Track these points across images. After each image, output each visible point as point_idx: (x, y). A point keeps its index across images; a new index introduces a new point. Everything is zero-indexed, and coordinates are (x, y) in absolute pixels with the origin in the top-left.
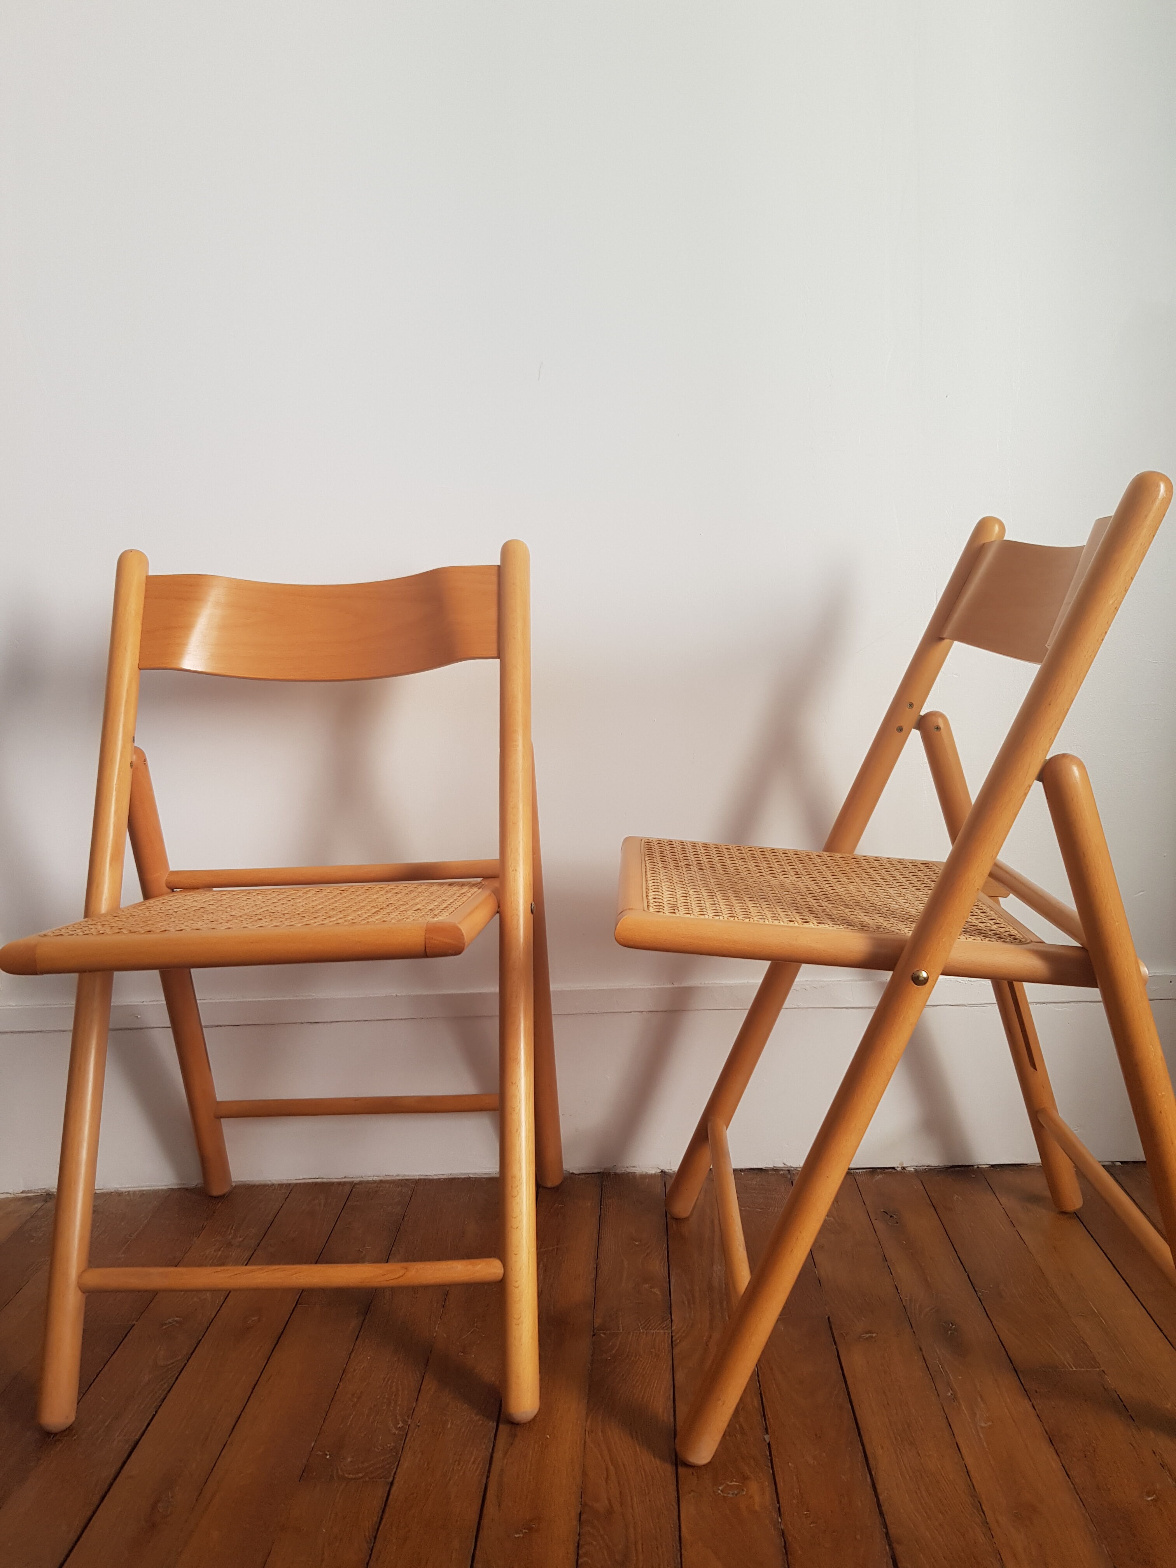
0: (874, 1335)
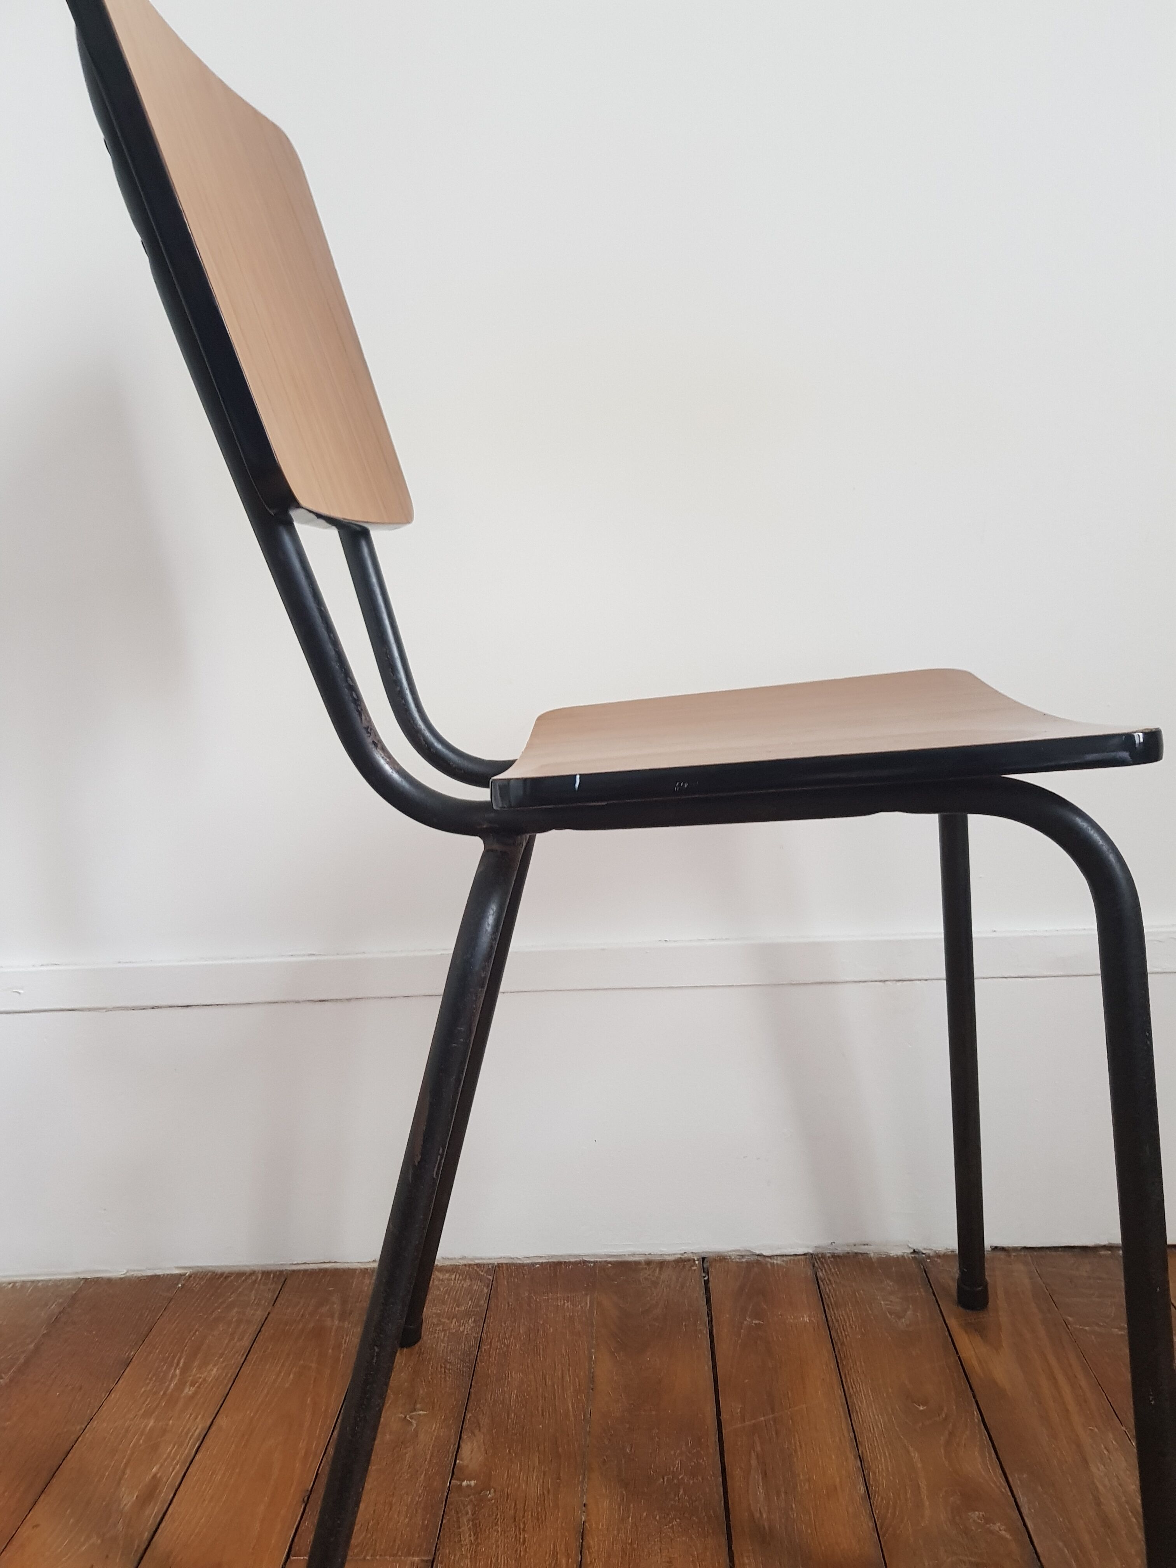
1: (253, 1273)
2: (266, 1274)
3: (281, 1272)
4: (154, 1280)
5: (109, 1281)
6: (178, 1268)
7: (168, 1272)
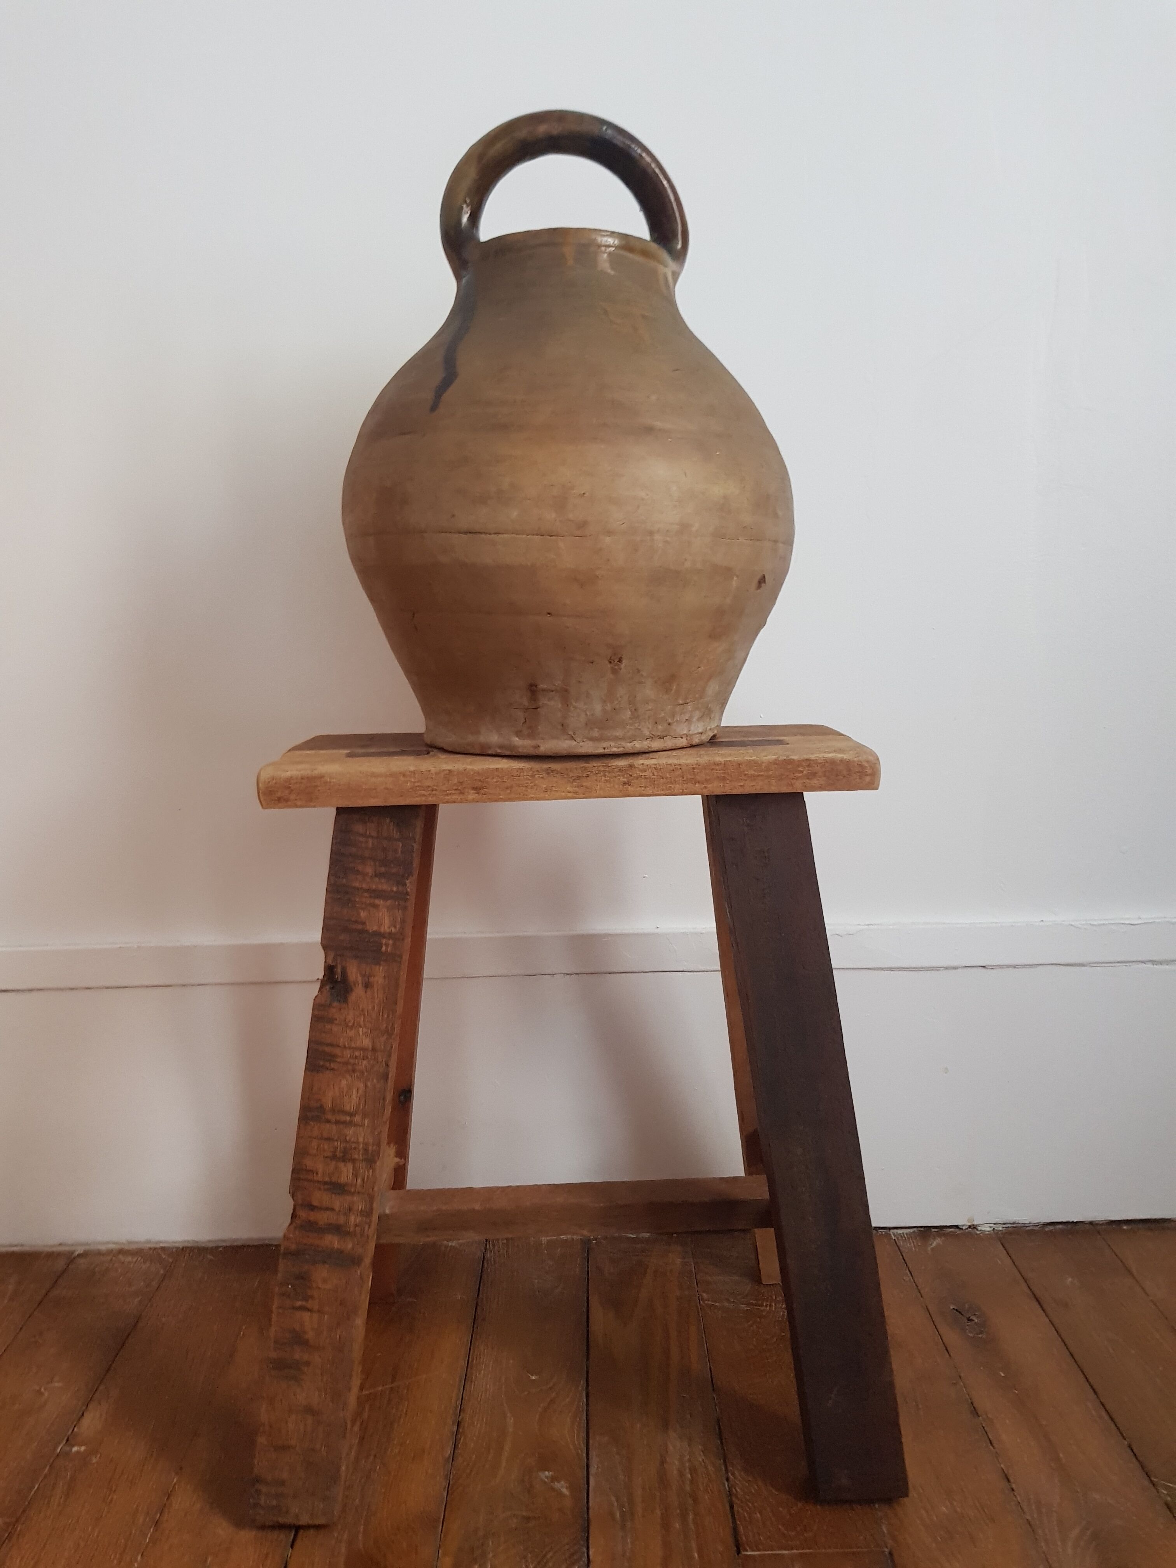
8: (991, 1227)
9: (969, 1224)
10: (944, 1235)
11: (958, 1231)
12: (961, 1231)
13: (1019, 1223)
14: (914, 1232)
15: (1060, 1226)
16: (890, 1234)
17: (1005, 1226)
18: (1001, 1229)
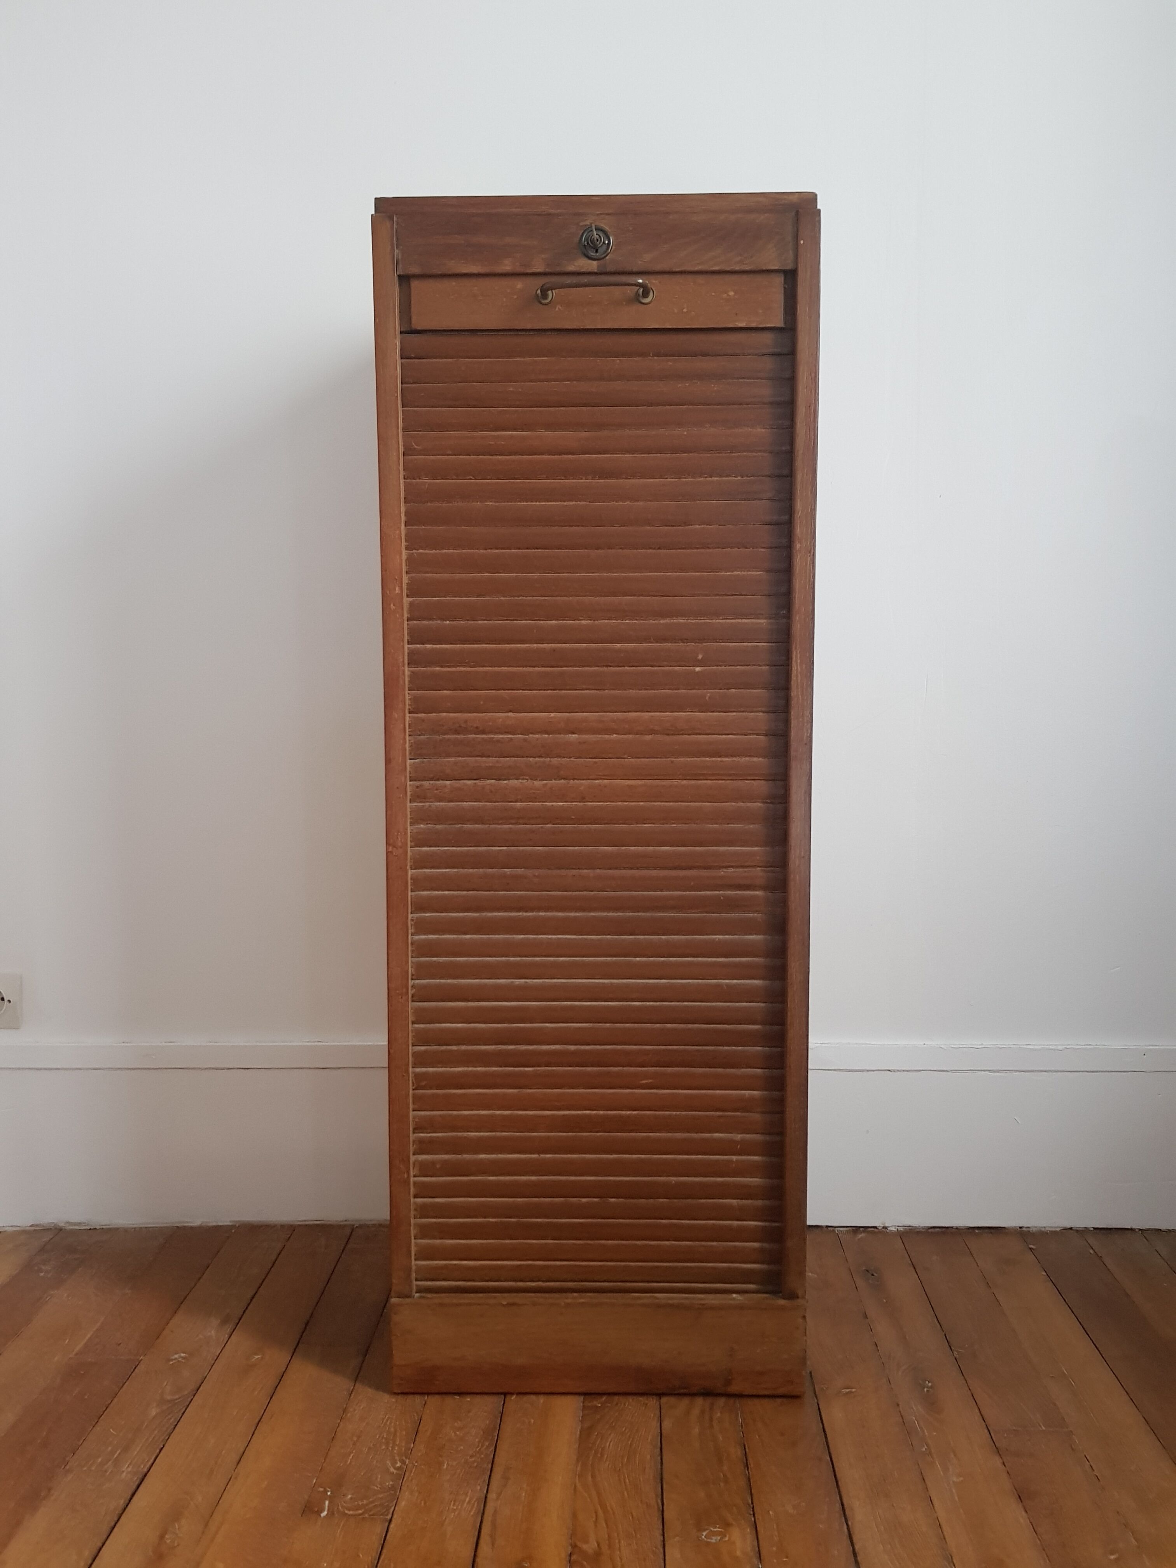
0: (854, 1390)
1: (275, 1226)
2: (282, 1226)
3: (291, 1226)
4: (217, 1228)
5: (191, 1227)
6: (231, 1221)
7: (226, 1224)
8: (895, 1228)
9: (883, 1226)
10: (868, 1232)
11: (876, 1230)
12: (878, 1230)
13: (913, 1227)
14: (850, 1230)
15: (938, 1229)
16: (835, 1231)
17: (904, 1228)
18: (902, 1229)
